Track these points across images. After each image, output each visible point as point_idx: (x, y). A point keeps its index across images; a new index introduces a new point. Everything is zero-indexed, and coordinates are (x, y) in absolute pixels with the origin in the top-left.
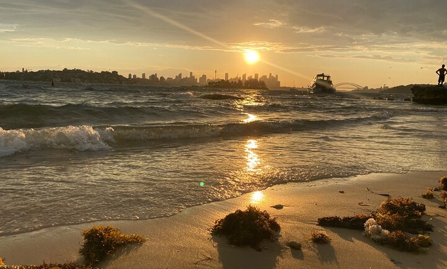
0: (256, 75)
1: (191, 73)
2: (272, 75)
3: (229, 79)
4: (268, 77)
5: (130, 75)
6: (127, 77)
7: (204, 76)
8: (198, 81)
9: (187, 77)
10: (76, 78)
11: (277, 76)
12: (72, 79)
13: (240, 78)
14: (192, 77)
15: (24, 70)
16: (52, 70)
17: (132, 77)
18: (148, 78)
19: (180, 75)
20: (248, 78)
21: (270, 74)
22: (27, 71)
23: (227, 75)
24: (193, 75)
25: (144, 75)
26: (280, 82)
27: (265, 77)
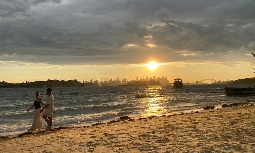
0: (154, 77)
1: (117, 78)
2: (163, 77)
3: (139, 80)
4: (161, 78)
5: (84, 81)
6: (83, 82)
7: (125, 79)
8: (121, 82)
9: (115, 80)
10: (54, 84)
11: (166, 77)
12: (53, 85)
13: (145, 79)
14: (118, 80)
15: (27, 82)
16: (42, 81)
17: (85, 82)
18: (94, 82)
19: (111, 79)
20: (150, 79)
21: (162, 76)
22: (28, 82)
23: (137, 78)
24: (118, 79)
25: (91, 81)
26: (168, 80)
27: (159, 78)
